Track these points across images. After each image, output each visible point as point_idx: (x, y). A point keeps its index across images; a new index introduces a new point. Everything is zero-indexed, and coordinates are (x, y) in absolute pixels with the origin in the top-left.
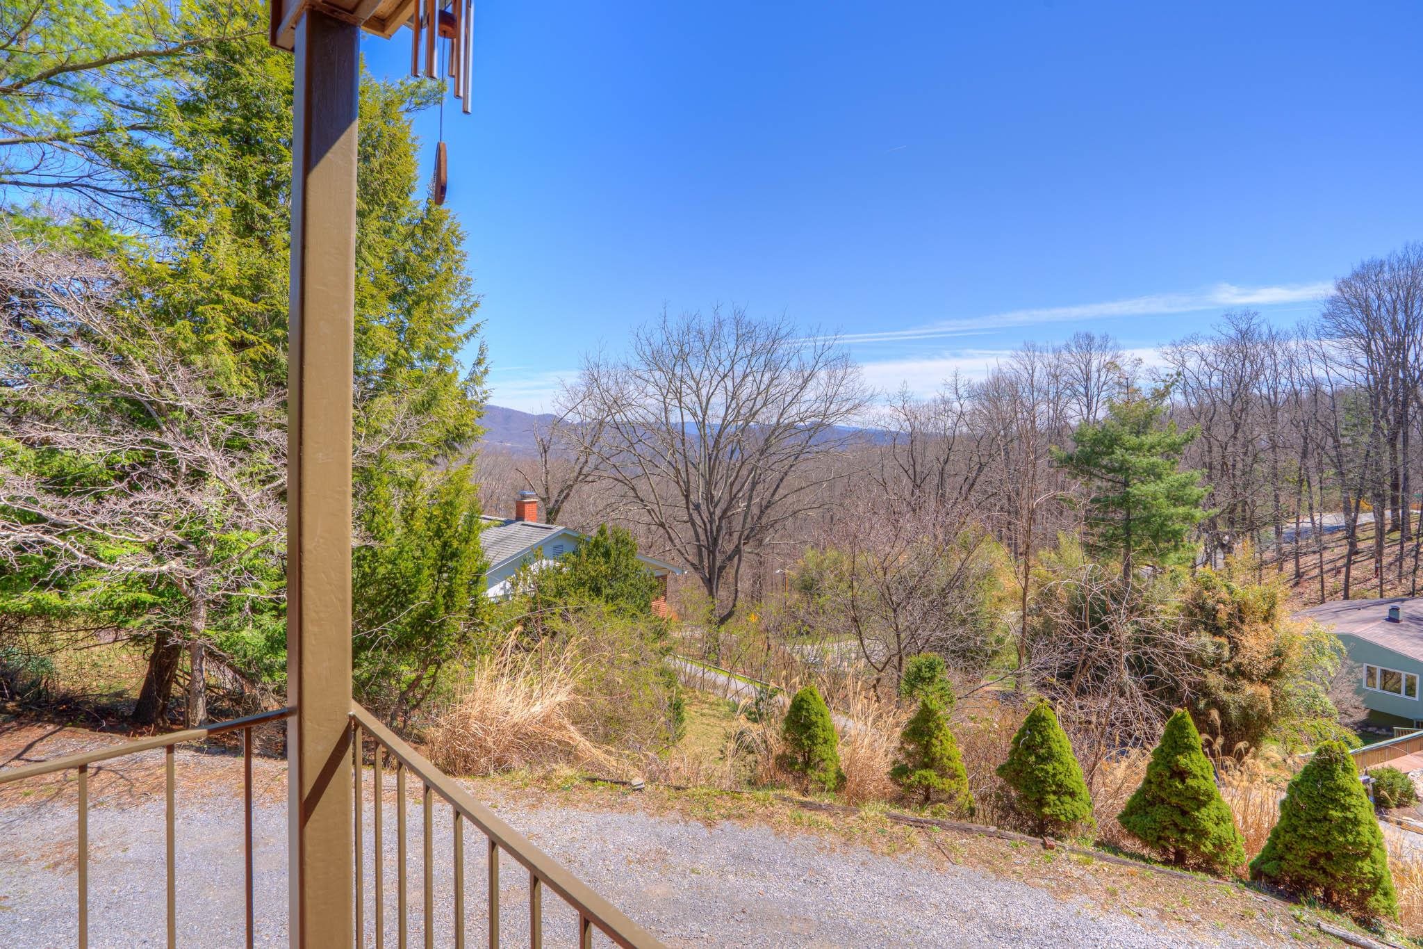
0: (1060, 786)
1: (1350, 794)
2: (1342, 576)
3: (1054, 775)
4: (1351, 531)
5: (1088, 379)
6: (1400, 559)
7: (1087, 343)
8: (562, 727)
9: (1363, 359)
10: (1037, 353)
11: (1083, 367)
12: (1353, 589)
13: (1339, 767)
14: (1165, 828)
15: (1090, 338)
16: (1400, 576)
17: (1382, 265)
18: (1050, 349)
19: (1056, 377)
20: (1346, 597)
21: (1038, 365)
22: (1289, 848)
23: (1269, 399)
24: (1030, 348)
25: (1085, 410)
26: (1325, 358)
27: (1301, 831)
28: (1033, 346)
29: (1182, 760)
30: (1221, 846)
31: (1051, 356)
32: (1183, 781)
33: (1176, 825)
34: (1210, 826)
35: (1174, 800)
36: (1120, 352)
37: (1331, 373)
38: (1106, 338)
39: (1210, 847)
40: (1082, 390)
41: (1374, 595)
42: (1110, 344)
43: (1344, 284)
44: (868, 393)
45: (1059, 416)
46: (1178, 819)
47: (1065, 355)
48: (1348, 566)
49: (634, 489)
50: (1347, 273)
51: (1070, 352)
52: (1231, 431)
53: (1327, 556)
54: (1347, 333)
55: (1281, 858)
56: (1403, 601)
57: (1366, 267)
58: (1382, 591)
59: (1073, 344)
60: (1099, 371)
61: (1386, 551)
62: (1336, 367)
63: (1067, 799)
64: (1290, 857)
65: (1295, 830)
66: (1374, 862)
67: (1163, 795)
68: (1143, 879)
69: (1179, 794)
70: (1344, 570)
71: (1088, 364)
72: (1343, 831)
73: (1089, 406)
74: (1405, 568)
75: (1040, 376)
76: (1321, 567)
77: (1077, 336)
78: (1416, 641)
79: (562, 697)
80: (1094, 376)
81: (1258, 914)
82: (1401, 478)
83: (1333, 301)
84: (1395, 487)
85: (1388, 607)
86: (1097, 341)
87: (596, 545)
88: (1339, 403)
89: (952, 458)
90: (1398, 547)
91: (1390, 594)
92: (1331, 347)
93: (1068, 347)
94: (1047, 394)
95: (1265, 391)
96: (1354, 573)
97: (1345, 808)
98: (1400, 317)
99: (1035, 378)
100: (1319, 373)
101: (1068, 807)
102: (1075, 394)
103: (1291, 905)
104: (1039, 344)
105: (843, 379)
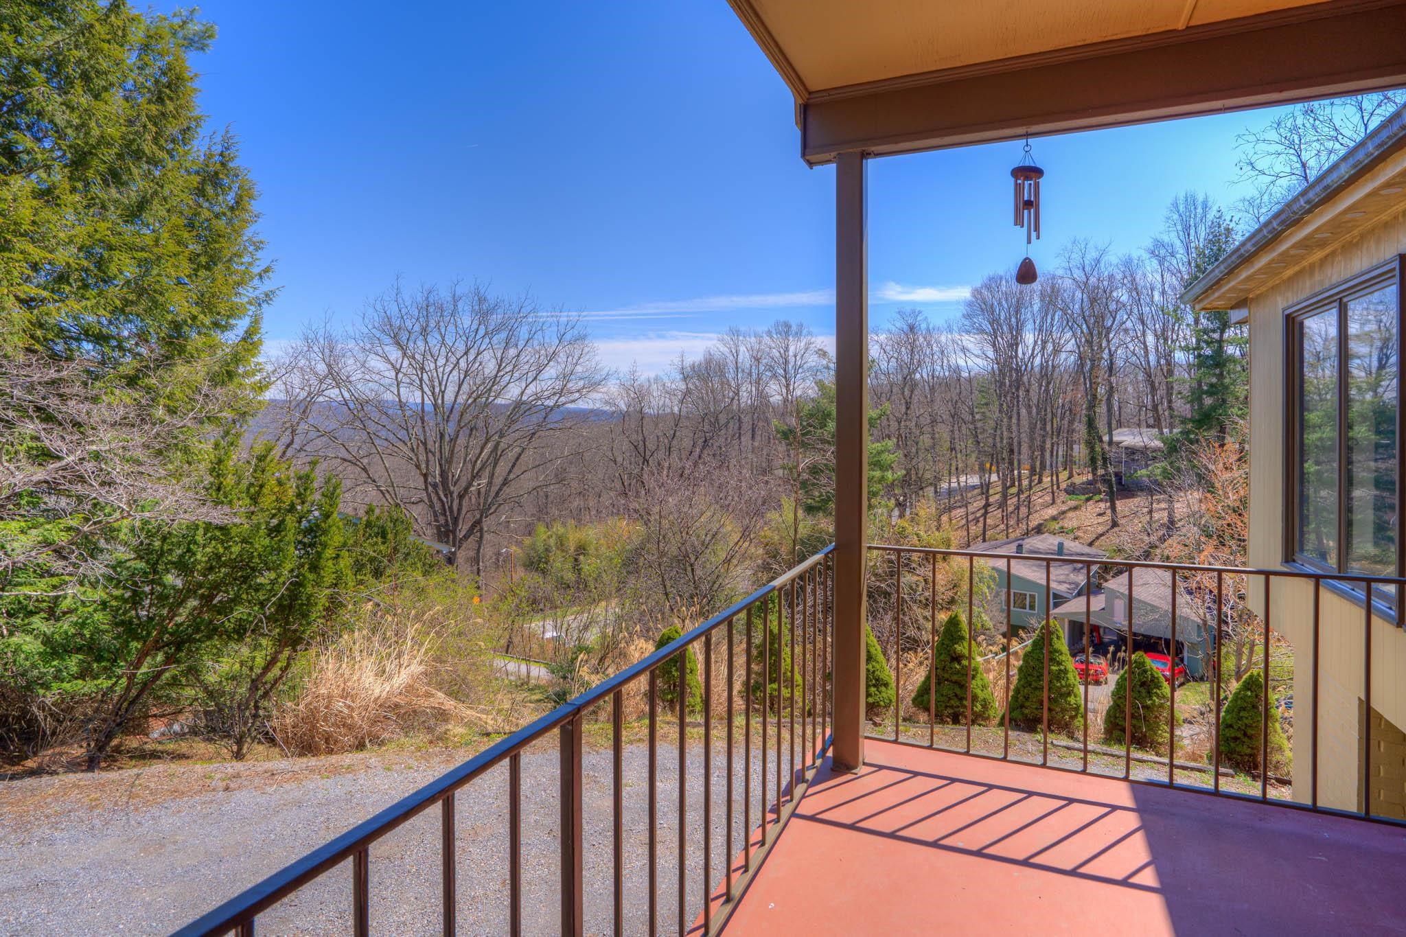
0: (877, 680)
1: (1061, 654)
2: (981, 524)
3: (874, 672)
4: (985, 488)
5: (786, 362)
6: (1018, 508)
7: (785, 330)
8: (428, 695)
9: (991, 354)
10: (741, 338)
11: (782, 351)
12: (989, 533)
13: (1054, 637)
14: (950, 699)
15: (787, 326)
16: (1018, 521)
17: (1001, 278)
18: (752, 334)
19: (758, 360)
20: (984, 540)
21: (742, 349)
22: (1027, 698)
23: (928, 383)
24: (735, 333)
25: (784, 391)
26: (964, 350)
27: (1034, 684)
28: (738, 331)
29: (958, 648)
30: (985, 706)
31: (753, 340)
32: (959, 663)
33: (956, 695)
34: (978, 692)
35: (955, 678)
36: (813, 340)
37: (969, 362)
38: (801, 326)
39: (980, 707)
40: (781, 372)
41: (1002, 537)
42: (804, 332)
43: (977, 292)
44: (604, 373)
45: (762, 395)
46: (958, 691)
47: (767, 340)
48: (985, 515)
49: (365, 469)
50: (978, 284)
51: (771, 337)
52: (904, 410)
53: (971, 509)
54: (982, 331)
55: (1022, 706)
56: (1023, 539)
57: (991, 279)
58: (1007, 534)
59: (774, 332)
60: (795, 357)
61: (1009, 502)
62: (973, 357)
63: (883, 689)
64: (1027, 704)
65: (1030, 685)
66: (1075, 696)
67: (946, 676)
68: (945, 734)
69: (958, 672)
70: (981, 519)
71: (787, 349)
72: (1058, 679)
73: (787, 386)
74: (1021, 516)
75: (745, 357)
76: (967, 517)
77: (777, 324)
78: (1035, 568)
79: (416, 668)
80: (792, 360)
81: (1017, 743)
82: (1015, 444)
83: (970, 304)
84: (1012, 451)
85: (1016, 544)
86: (794, 328)
87: (369, 525)
88: (975, 384)
89: (678, 434)
90: (1016, 499)
91: (1012, 536)
92: (970, 341)
93: (769, 333)
94: (750, 374)
95: (925, 376)
96: (988, 521)
97: (1059, 663)
98: (1013, 320)
99: (740, 360)
100: (961, 362)
101: (884, 695)
102: (775, 376)
103: (1033, 735)
104: (743, 329)
105: (580, 358)
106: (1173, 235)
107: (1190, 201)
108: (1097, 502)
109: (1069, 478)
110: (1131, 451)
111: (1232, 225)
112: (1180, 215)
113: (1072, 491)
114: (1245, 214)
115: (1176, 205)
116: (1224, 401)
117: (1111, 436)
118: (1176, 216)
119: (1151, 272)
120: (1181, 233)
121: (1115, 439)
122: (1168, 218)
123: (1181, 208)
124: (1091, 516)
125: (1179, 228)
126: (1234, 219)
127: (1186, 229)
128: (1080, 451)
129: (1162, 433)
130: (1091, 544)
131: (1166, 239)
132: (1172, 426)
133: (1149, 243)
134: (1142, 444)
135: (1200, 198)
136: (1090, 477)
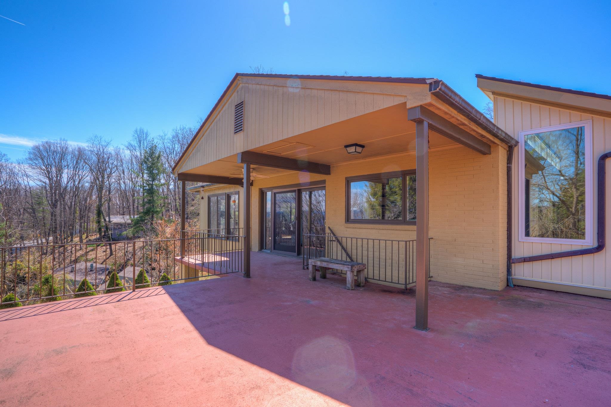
106: (135, 142)
107: (142, 131)
108: (102, 246)
109: (86, 238)
110: (117, 224)
111: (157, 145)
112: (138, 136)
113: (89, 243)
114: (159, 140)
115: (136, 131)
116: (153, 206)
117: (109, 218)
118: (136, 136)
119: (127, 154)
120: (138, 142)
121: (111, 220)
122: (134, 136)
123: (138, 133)
124: (101, 252)
125: (138, 140)
126: (158, 143)
127: (140, 142)
128: (93, 226)
129: (131, 217)
130: (102, 264)
131: (132, 143)
132: (134, 215)
133: (127, 144)
134: (124, 222)
135: (145, 131)
136: (98, 236)
